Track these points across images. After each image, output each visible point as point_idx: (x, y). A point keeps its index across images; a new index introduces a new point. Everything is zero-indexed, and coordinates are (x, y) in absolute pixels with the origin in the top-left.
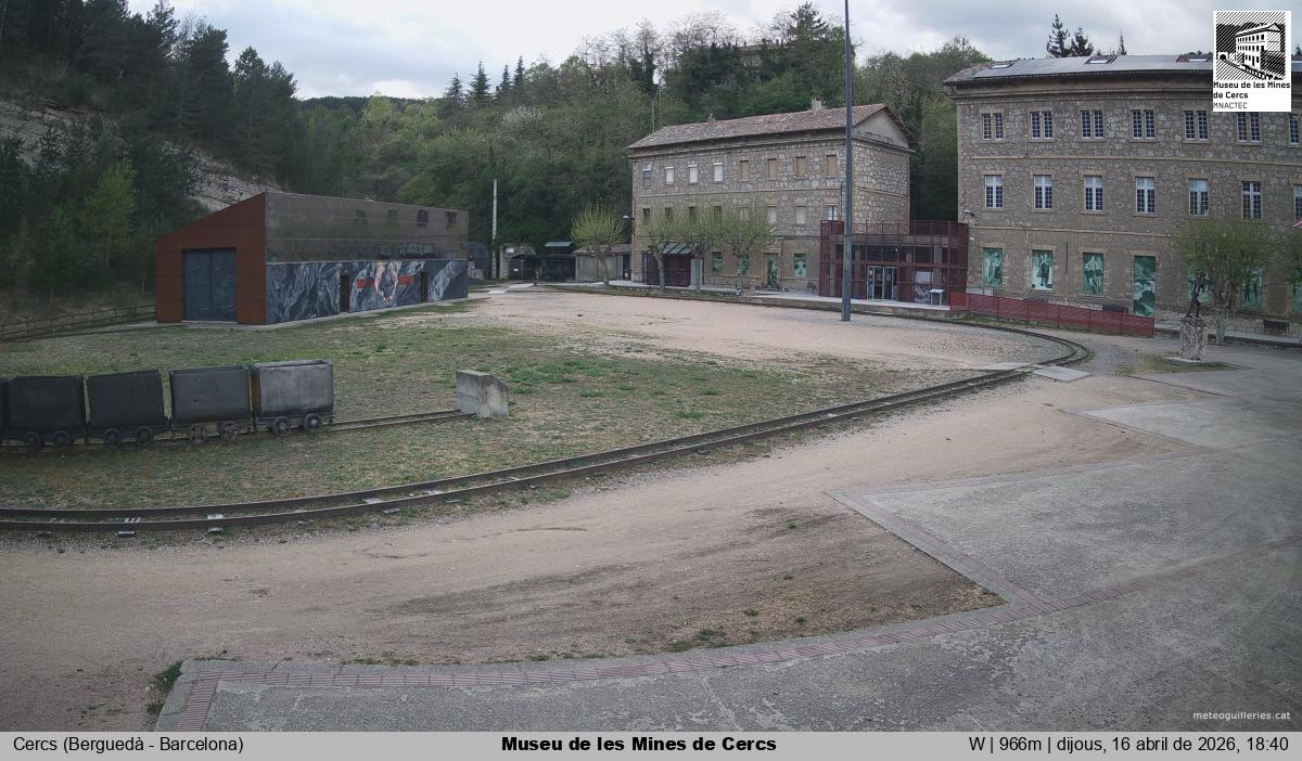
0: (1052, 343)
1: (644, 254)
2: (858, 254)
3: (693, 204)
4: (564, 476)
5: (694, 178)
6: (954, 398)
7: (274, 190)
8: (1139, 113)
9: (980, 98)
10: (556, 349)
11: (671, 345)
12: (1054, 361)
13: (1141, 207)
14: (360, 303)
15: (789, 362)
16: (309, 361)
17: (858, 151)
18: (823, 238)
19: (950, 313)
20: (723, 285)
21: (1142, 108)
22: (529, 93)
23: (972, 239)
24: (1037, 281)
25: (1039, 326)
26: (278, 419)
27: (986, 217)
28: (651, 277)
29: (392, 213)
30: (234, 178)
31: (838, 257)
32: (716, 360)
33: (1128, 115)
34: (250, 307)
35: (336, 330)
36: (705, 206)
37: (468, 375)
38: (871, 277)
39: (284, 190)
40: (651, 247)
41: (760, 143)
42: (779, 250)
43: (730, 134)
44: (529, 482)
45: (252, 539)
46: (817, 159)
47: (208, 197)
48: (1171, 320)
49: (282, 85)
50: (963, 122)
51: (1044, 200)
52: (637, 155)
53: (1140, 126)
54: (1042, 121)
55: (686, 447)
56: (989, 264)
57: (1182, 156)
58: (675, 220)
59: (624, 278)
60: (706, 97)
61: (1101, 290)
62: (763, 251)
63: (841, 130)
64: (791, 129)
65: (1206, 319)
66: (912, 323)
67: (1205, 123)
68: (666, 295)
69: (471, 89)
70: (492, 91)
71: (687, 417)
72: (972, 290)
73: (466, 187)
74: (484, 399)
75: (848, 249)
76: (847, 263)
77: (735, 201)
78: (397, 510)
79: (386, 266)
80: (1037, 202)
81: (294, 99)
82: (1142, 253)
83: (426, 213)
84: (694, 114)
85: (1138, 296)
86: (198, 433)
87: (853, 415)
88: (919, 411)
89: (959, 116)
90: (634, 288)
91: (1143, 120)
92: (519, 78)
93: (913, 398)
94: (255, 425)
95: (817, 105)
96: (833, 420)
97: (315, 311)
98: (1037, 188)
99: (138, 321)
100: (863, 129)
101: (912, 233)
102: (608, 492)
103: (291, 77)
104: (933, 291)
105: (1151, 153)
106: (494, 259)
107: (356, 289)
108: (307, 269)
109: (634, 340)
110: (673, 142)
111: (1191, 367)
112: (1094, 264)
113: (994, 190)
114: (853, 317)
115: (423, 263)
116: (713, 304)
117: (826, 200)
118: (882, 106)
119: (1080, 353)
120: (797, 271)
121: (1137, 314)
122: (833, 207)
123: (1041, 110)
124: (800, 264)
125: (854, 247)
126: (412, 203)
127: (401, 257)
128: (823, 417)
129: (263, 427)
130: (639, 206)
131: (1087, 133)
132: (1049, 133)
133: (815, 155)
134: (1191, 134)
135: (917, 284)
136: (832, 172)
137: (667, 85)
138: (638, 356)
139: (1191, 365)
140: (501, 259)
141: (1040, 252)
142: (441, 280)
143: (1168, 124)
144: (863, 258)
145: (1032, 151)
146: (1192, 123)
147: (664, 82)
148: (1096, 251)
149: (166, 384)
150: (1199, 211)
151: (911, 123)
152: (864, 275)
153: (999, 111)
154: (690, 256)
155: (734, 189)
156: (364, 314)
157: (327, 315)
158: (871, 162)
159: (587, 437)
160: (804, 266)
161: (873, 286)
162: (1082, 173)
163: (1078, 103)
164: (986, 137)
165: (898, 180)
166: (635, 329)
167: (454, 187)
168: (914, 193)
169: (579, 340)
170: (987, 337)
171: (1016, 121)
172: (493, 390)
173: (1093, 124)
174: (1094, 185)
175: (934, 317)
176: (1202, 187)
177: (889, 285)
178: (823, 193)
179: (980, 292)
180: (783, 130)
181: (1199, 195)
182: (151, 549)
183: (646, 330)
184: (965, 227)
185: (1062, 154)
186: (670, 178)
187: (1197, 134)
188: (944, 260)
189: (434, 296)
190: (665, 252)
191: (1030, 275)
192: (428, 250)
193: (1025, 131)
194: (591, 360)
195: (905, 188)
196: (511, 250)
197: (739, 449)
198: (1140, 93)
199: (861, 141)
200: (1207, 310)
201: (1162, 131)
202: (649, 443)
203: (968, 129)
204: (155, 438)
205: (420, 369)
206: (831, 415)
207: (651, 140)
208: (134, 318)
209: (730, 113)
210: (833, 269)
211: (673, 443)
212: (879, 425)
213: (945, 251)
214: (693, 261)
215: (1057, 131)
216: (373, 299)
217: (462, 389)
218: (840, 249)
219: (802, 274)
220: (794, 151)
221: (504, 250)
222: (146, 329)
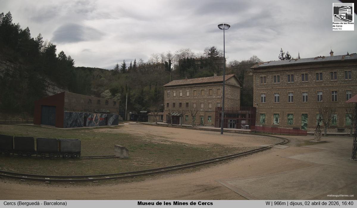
0: (279, 139)
1: (167, 115)
2: (225, 116)
3: (181, 102)
4: (143, 175)
5: (181, 94)
6: (251, 154)
7: (67, 92)
8: (304, 74)
9: (260, 72)
10: (142, 140)
11: (174, 140)
12: (279, 144)
13: (304, 100)
14: (89, 125)
15: (206, 145)
16: (75, 139)
17: (226, 87)
18: (216, 112)
19: (251, 132)
20: (188, 124)
21: (305, 73)
22: (137, 69)
23: (257, 111)
24: (275, 122)
25: (275, 134)
26: (66, 154)
27: (261, 105)
28: (169, 122)
29: (99, 101)
30: (56, 87)
31: (220, 117)
32: (186, 145)
33: (300, 75)
34: (59, 123)
35: (82, 131)
36: (184, 103)
37: (118, 146)
38: (229, 122)
39: (70, 92)
40: (168, 113)
41: (199, 85)
42: (204, 115)
43: (191, 83)
44: (133, 176)
45: (57, 186)
46: (215, 90)
47: (49, 91)
48: (312, 131)
49: (70, 62)
50: (255, 79)
51: (277, 100)
52: (166, 88)
53: (304, 78)
54: (277, 78)
55: (177, 168)
56: (262, 118)
57: (315, 86)
58: (176, 106)
59: (161, 122)
60: (185, 72)
61: (292, 124)
62: (199, 115)
63: (222, 82)
64: (208, 82)
65: (322, 130)
66: (240, 134)
67: (322, 76)
68: (173, 126)
69: (121, 67)
70: (127, 68)
71: (177, 160)
72: (257, 125)
73: (119, 95)
74: (122, 153)
75: (223, 115)
76: (222, 118)
77: (192, 101)
78: (97, 181)
79: (97, 115)
80: (275, 100)
81: (74, 66)
82: (304, 113)
83: (108, 101)
84: (182, 77)
85: (303, 125)
86: (44, 155)
87: (224, 160)
88: (242, 158)
89: (254, 77)
90: (164, 125)
91: (305, 76)
92: (135, 65)
93: (240, 155)
94: (59, 156)
95: (215, 75)
96: (218, 161)
97: (77, 126)
98: (275, 97)
99: (28, 123)
100: (228, 82)
101: (240, 110)
102: (155, 179)
103: (73, 60)
104: (246, 126)
105: (307, 85)
106: (126, 115)
107: (88, 121)
108: (75, 114)
109: (163, 139)
110: (175, 85)
111: (317, 143)
112: (290, 117)
113: (263, 98)
114: (224, 133)
115: (106, 115)
116: (185, 129)
117: (217, 101)
118: (233, 75)
119: (287, 141)
120: (209, 121)
121: (302, 130)
122: (219, 103)
123: (277, 75)
124: (210, 119)
125: (225, 114)
126: (104, 98)
127: (101, 113)
128: (215, 160)
129: (61, 156)
130: (166, 102)
131: (289, 81)
132: (279, 81)
133: (214, 89)
134: (318, 79)
135: (242, 124)
136: (219, 94)
137: (175, 69)
138: (165, 143)
139: (317, 142)
140: (128, 115)
141: (276, 114)
142: (111, 120)
143: (311, 77)
144: (227, 117)
145: (274, 86)
146: (318, 76)
147: (174, 68)
148: (291, 113)
149: (35, 141)
150: (320, 100)
151: (241, 80)
152: (227, 121)
153: (266, 76)
154: (180, 116)
155: (192, 98)
156: (90, 127)
157: (80, 127)
158: (230, 91)
159: (150, 164)
160: (211, 119)
161: (229, 125)
162: (288, 92)
163: (287, 73)
164: (261, 83)
165: (237, 95)
166: (164, 136)
167: (116, 94)
168: (241, 99)
169: (149, 138)
170: (261, 138)
171: (270, 79)
172: (124, 150)
173: (291, 78)
174: (291, 95)
175: (246, 133)
176: (321, 94)
177: (234, 124)
178: (216, 99)
179: (259, 126)
180: (206, 82)
181: (320, 96)
182: (29, 185)
183: (167, 136)
184: (255, 108)
185: (282, 87)
186: (175, 95)
187: (319, 79)
188: (249, 117)
189: (109, 124)
190: (173, 115)
191: (273, 121)
192: (108, 111)
193: (272, 81)
194: (152, 144)
195: (239, 98)
196: (131, 113)
197: (191, 169)
198: (304, 69)
199: (227, 85)
200: (322, 127)
201: (310, 79)
202: (167, 167)
203: (257, 81)
204: (32, 156)
205: (104, 144)
206: (217, 160)
207: (170, 84)
208: (28, 122)
209: (191, 77)
210: (218, 120)
211: (173, 167)
212: (231, 162)
213: (249, 115)
214: (180, 118)
215: (281, 81)
216: (92, 123)
217: (116, 150)
218: (221, 114)
219: (210, 121)
220: (209, 88)
221: (129, 112)
222: (31, 126)
